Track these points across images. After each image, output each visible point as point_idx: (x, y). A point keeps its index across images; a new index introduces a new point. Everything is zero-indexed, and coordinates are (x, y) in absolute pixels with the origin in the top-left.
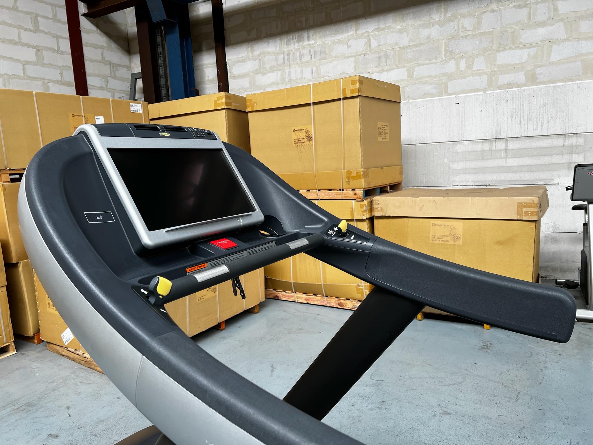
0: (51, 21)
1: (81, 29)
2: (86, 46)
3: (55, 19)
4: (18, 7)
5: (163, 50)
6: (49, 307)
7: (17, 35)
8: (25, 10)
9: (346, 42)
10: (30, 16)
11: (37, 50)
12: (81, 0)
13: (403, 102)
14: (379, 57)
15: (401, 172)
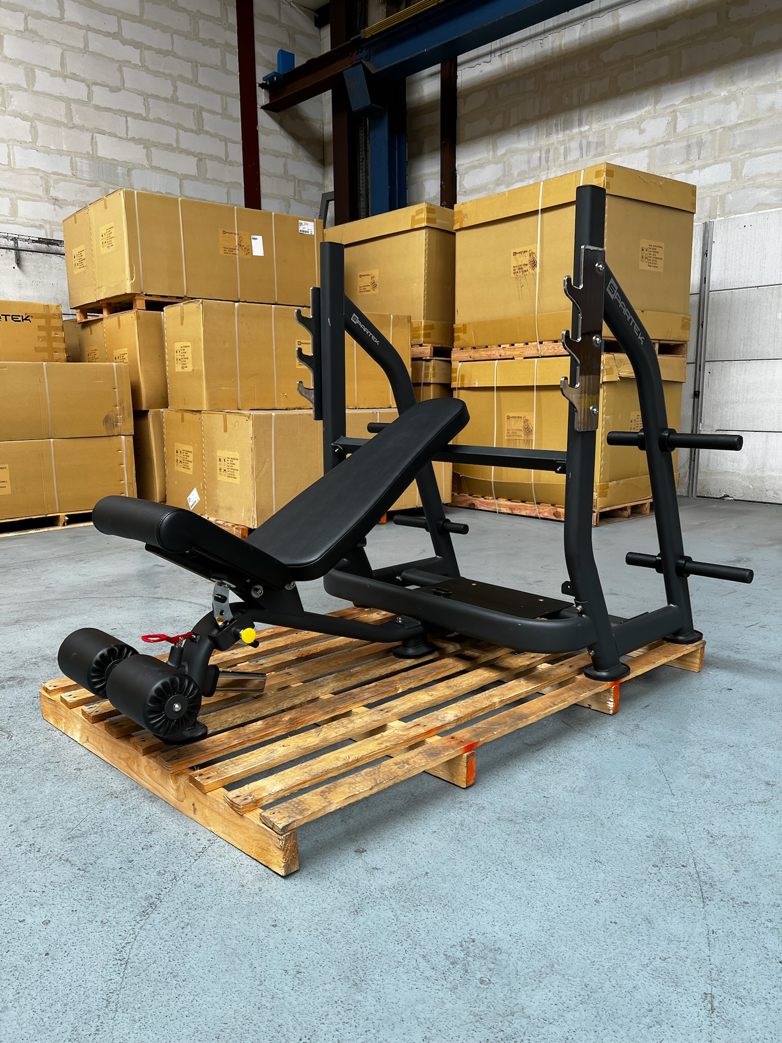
0: (219, 117)
1: (259, 128)
2: (264, 154)
3: (225, 115)
4: (177, 98)
5: (366, 155)
6: (177, 464)
7: (175, 137)
8: (186, 102)
9: (637, 125)
10: (192, 110)
11: (199, 159)
12: (261, 85)
13: (718, 219)
14: (689, 146)
15: (685, 326)
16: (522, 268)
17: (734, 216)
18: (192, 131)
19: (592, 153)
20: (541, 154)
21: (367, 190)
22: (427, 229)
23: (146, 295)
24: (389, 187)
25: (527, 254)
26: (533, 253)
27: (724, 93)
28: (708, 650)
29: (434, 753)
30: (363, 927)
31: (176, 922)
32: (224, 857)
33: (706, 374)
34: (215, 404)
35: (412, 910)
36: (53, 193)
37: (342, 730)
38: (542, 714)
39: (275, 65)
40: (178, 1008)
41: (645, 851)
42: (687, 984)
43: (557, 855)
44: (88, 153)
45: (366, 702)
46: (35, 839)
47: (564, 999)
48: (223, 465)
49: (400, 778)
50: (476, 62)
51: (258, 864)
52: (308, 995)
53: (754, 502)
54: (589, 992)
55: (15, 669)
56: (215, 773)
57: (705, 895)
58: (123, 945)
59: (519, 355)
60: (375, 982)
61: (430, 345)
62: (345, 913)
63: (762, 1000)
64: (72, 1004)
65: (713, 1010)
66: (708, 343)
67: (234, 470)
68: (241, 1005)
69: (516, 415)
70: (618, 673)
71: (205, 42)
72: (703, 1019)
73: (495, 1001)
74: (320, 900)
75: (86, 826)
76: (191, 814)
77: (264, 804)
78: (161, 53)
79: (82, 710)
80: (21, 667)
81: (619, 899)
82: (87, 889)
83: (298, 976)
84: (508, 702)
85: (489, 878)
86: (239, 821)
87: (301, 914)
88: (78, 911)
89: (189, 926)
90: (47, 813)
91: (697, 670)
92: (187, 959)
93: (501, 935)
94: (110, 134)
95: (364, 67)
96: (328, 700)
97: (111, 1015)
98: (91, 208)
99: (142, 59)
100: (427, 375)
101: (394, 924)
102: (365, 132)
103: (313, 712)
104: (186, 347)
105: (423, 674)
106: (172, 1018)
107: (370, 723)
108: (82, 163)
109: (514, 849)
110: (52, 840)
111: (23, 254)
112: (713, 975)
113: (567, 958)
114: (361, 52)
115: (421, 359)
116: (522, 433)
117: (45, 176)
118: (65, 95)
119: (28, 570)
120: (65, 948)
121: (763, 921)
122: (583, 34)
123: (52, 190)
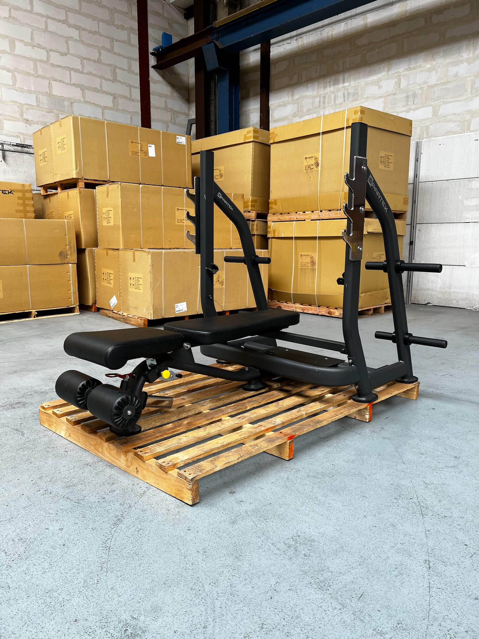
0: (126, 72)
1: (150, 79)
2: (153, 95)
3: (130, 71)
4: (101, 60)
5: (215, 97)
6: (103, 281)
7: (100, 84)
8: (106, 62)
9: (377, 83)
10: (110, 68)
11: (114, 97)
12: (152, 54)
13: (425, 140)
14: (407, 97)
15: (406, 202)
16: (310, 167)
17: (434, 138)
18: (109, 80)
19: (351, 99)
20: (320, 99)
21: (216, 118)
22: (254, 143)
23: (85, 179)
24: (229, 117)
25: (313, 159)
26: (317, 158)
27: (428, 66)
28: (421, 388)
29: (271, 440)
30: (238, 530)
31: (134, 528)
32: (156, 496)
33: (417, 231)
34: (128, 245)
35: (264, 521)
36: (25, 116)
37: (218, 429)
38: (330, 420)
39: (160, 41)
40: (141, 570)
41: (390, 491)
42: (416, 556)
43: (342, 494)
44: (47, 92)
45: (229, 414)
46: (47, 487)
47: (350, 563)
48: (133, 282)
49: (253, 453)
50: (281, 43)
51: (176, 499)
52: (211, 563)
53: (445, 307)
54: (363, 560)
55: (19, 398)
56: (149, 451)
57: (423, 513)
58: (106, 540)
59: (308, 218)
60: (247, 556)
61: (255, 212)
62: (227, 523)
63: (456, 563)
64: (82, 570)
65: (430, 568)
66: (418, 213)
67: (139, 284)
68: (176, 568)
69: (306, 254)
70: (371, 399)
71: (118, 27)
72: (425, 572)
73: (313, 565)
74: (213, 517)
75: (75, 481)
76: (135, 474)
77: (178, 467)
78: (92, 33)
79: (67, 418)
80: (23, 397)
81: (377, 515)
82: (82, 513)
83: (205, 554)
84: (310, 414)
85: (305, 505)
86: (165, 476)
87: (203, 524)
88: (78, 523)
89: (141, 530)
90: (51, 474)
91: (415, 398)
92: (142, 546)
93: (314, 533)
94: (60, 81)
95: (215, 44)
96: (208, 413)
97: (105, 574)
98: (51, 126)
99: (80, 36)
100: (253, 229)
101: (255, 529)
102: (215, 83)
103: (200, 419)
104: (110, 211)
105: (261, 399)
106: (138, 575)
107: (233, 425)
108: (43, 98)
109: (318, 491)
110: (57, 487)
111: (7, 153)
112: (429, 551)
113: (350, 544)
114: (213, 35)
115: (249, 220)
116: (309, 265)
117: (21, 106)
118: (33, 57)
119: (16, 343)
120: (74, 542)
121: (455, 525)
122: (345, 28)
123: (24, 114)
